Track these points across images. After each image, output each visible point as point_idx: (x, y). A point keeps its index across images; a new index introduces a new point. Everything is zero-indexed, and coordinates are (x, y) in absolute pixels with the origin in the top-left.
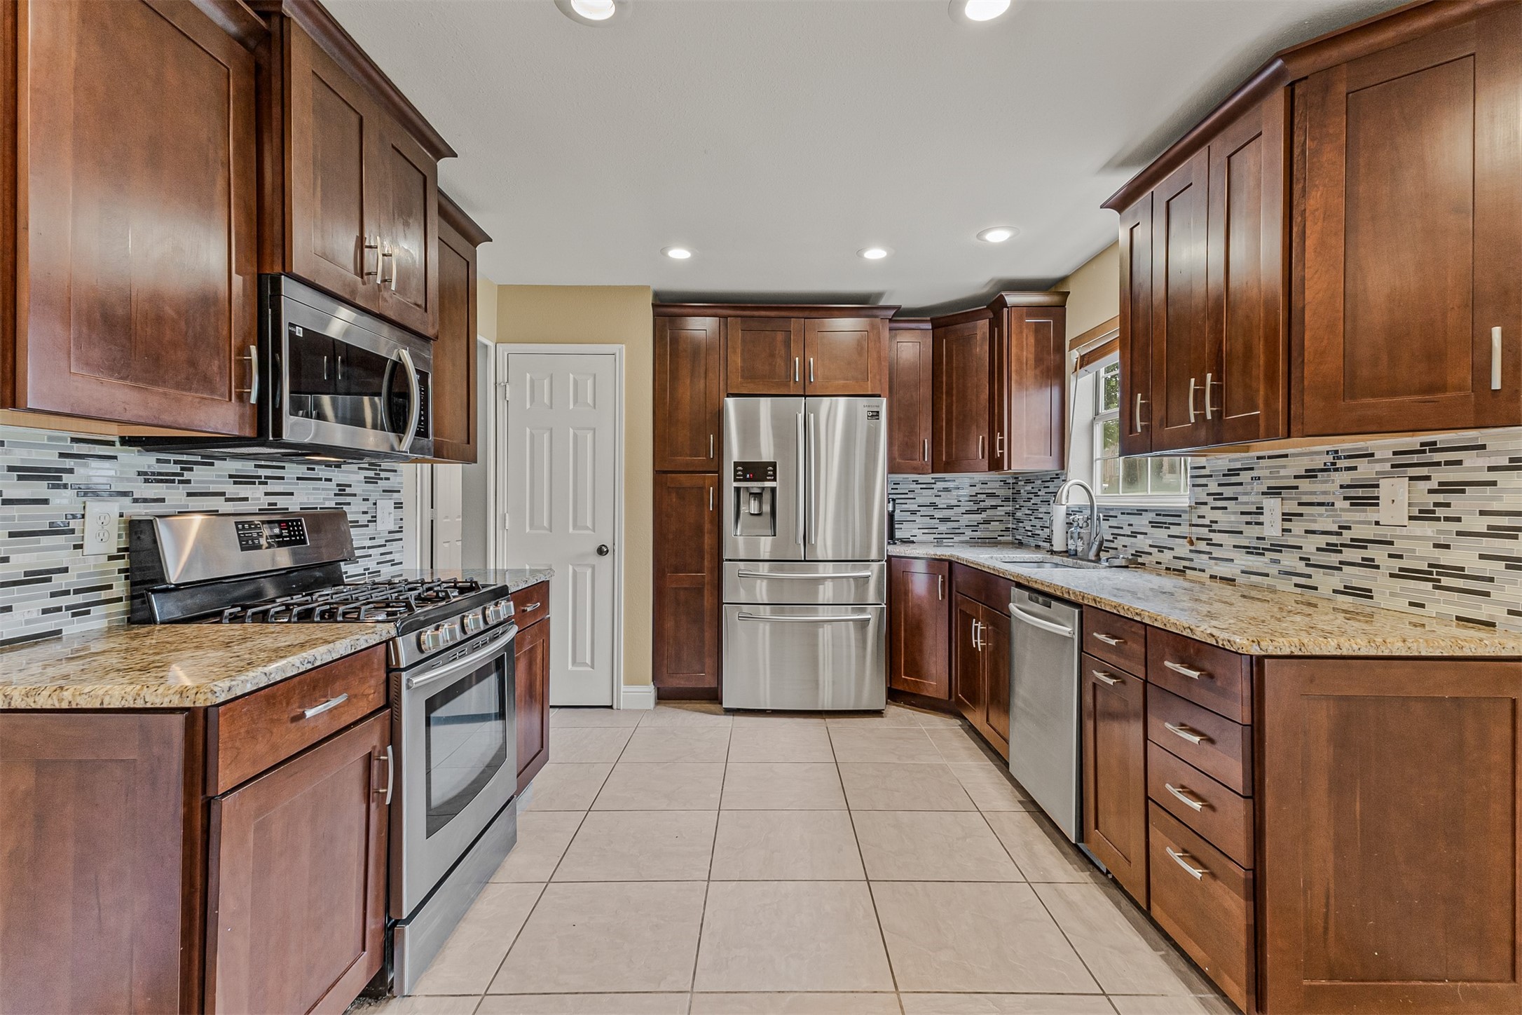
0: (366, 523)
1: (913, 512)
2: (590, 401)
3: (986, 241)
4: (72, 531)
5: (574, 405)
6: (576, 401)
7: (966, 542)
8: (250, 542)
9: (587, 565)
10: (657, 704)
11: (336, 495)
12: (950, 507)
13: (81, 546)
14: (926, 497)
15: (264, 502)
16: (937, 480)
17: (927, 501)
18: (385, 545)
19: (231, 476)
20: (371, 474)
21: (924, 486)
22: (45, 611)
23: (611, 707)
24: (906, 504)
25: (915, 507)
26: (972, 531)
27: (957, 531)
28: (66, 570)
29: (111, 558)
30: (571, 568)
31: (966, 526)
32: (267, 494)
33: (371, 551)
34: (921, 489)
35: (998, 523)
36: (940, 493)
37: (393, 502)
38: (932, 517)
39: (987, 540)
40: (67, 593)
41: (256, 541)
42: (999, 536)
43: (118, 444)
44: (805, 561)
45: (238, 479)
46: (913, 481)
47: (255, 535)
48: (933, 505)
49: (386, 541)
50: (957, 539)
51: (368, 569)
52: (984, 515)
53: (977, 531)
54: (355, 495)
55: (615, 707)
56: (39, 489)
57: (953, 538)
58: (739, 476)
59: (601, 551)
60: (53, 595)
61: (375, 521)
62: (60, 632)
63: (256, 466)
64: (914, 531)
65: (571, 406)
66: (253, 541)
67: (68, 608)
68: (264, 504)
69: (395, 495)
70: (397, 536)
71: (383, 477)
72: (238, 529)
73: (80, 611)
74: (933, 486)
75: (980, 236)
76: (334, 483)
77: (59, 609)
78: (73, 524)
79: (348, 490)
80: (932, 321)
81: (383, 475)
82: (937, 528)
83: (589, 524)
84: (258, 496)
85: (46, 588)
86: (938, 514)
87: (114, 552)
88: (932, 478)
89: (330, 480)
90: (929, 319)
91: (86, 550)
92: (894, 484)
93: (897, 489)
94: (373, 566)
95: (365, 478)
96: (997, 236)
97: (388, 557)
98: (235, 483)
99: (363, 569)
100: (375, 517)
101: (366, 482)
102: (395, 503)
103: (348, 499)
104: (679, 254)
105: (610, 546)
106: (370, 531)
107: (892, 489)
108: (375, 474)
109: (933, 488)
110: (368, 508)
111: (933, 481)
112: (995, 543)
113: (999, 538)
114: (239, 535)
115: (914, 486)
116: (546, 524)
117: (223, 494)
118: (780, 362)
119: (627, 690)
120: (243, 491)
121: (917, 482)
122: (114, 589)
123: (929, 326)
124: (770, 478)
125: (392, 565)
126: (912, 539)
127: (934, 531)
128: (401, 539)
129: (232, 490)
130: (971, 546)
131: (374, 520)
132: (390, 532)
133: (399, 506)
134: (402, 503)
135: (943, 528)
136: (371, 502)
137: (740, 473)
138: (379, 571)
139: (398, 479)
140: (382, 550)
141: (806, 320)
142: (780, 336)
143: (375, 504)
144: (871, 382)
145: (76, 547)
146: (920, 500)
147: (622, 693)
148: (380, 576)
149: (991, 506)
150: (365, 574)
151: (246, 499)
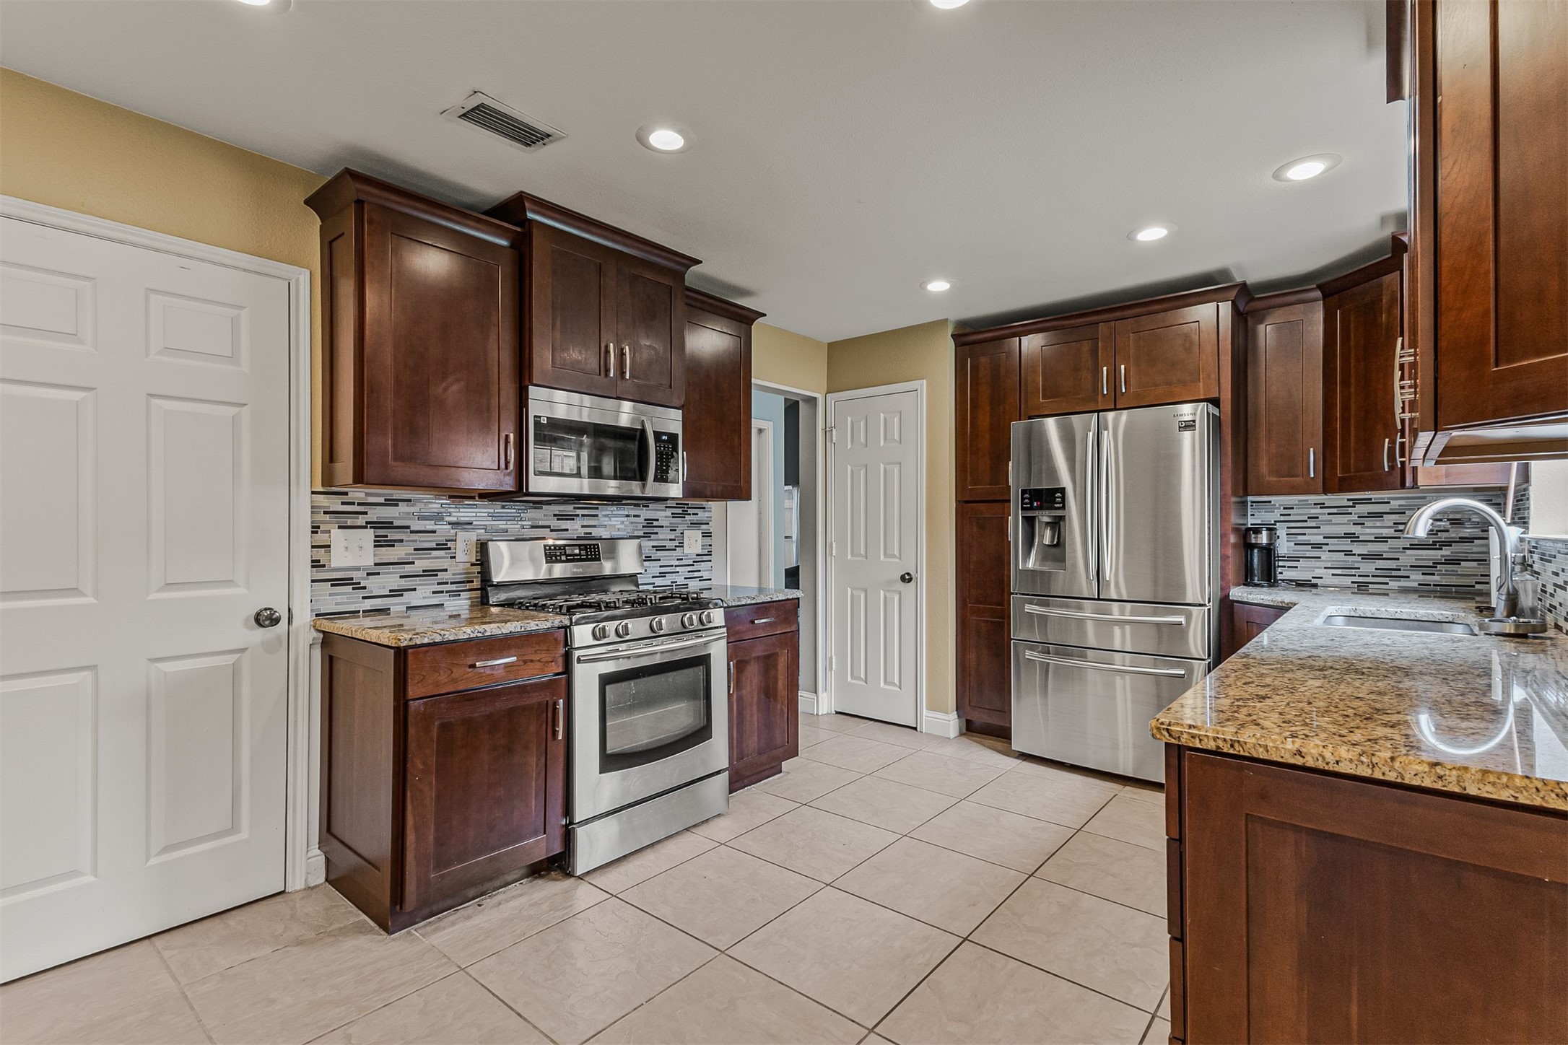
0: (674, 548)
1: (1317, 546)
2: (897, 437)
3: (1289, 180)
4: (450, 549)
5: (884, 442)
6: (885, 438)
7: (1414, 590)
8: (554, 558)
9: (894, 591)
10: (961, 734)
11: (643, 527)
12: (1381, 539)
13: (454, 557)
14: (1342, 525)
15: (582, 532)
16: (1357, 502)
17: (1342, 530)
18: (693, 565)
19: (555, 515)
20: (680, 511)
21: (1335, 510)
22: (434, 593)
23: (915, 729)
24: (1305, 534)
25: (1320, 539)
26: (1423, 574)
27: (1394, 573)
28: (446, 570)
29: (472, 565)
30: (882, 593)
31: (1411, 566)
32: (583, 526)
33: (678, 569)
34: (1329, 514)
35: (1475, 564)
36: (1361, 520)
37: (701, 531)
38: (1349, 553)
39: (1454, 589)
40: (447, 583)
41: (559, 558)
42: (1477, 583)
43: (477, 498)
44: (1099, 599)
45: (560, 517)
46: (1315, 504)
47: (559, 554)
48: (1353, 537)
49: (694, 562)
50: (1394, 584)
51: (676, 582)
52: (1446, 552)
53: (1434, 574)
54: (662, 527)
55: (918, 729)
56: (429, 525)
57: (1387, 584)
58: (1026, 504)
59: (906, 578)
60: (439, 584)
61: (683, 546)
62: (443, 604)
63: (575, 508)
64: (1317, 571)
65: (882, 444)
66: (556, 558)
67: (447, 592)
68: (581, 533)
69: (704, 527)
70: (705, 558)
71: (691, 513)
72: (545, 550)
73: (455, 593)
74: (1350, 510)
75: (1276, 176)
76: (641, 519)
77: (442, 592)
78: (450, 544)
79: (655, 523)
80: (1320, 287)
81: (690, 511)
82: (1359, 568)
83: (896, 553)
84: (576, 528)
85: (434, 580)
86: (1358, 549)
87: (474, 561)
88: (1349, 500)
89: (639, 516)
90: (1315, 286)
91: (457, 560)
92: (1284, 508)
93: (1290, 515)
94: (680, 580)
95: (672, 514)
96: (1305, 171)
97: (696, 574)
98: (558, 519)
99: (670, 581)
100: (683, 543)
101: (673, 517)
102: (702, 533)
103: (655, 530)
104: (938, 286)
105: (913, 574)
106: (679, 552)
107: (1281, 515)
108: (683, 511)
109: (1351, 514)
110: (675, 537)
111: (1351, 503)
112: (1469, 593)
113: (1478, 587)
114: (546, 554)
115: (1318, 511)
116: (863, 552)
117: (549, 527)
118: (1086, 375)
119: (929, 715)
120: (564, 525)
121: (1322, 506)
122: (475, 583)
123: (1318, 294)
124: (1058, 505)
125: (700, 580)
126: (1314, 581)
127: (1353, 572)
128: (710, 561)
129: (555, 523)
130: (1420, 596)
131: (681, 545)
132: (697, 555)
133: (707, 535)
134: (711, 533)
135: (1368, 567)
136: (678, 531)
137: (1027, 501)
138: (687, 585)
139: (707, 514)
140: (690, 568)
141: (1117, 322)
142: (1086, 346)
143: (682, 533)
144: (1203, 383)
145: (451, 558)
146: (1326, 529)
147: (924, 717)
148: (687, 588)
149: (1460, 538)
150: (672, 586)
151: (567, 530)
